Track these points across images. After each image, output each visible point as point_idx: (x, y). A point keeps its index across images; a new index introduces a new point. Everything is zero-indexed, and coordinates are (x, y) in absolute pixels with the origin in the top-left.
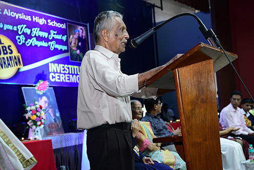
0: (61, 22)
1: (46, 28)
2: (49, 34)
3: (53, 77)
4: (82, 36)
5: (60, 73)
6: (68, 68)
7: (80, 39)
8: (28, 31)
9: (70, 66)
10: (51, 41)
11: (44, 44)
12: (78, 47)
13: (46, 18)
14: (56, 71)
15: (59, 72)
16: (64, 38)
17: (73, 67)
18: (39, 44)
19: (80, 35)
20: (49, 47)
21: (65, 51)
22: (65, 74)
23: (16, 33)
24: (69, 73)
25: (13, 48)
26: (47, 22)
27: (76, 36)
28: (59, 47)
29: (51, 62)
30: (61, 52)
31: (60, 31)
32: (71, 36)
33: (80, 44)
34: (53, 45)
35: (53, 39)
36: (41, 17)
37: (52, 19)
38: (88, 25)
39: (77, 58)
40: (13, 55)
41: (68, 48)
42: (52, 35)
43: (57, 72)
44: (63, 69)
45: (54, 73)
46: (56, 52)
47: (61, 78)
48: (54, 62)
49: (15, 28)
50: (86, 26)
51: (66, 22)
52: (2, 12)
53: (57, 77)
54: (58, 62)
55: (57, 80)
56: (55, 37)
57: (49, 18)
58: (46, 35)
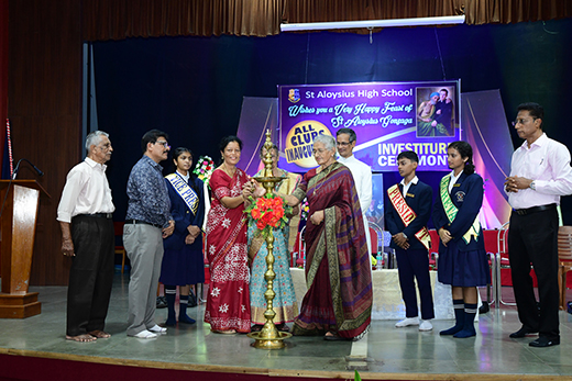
0: (404, 88)
1: (379, 102)
2: (383, 107)
3: (383, 161)
4: (445, 101)
6: (413, 147)
7: (438, 105)
8: (349, 110)
9: (416, 145)
10: (385, 116)
11: (372, 122)
12: (435, 117)
13: (379, 89)
14: (388, 153)
15: (394, 153)
16: (408, 109)
17: (421, 145)
18: (364, 122)
19: (441, 100)
20: (380, 124)
21: (409, 125)
23: (333, 115)
26: (380, 93)
27: (432, 102)
28: (397, 122)
29: (382, 143)
30: (402, 127)
31: (400, 101)
32: (422, 104)
33: (439, 112)
34: (387, 121)
35: (389, 112)
36: (370, 89)
37: (389, 88)
38: (459, 82)
39: (431, 131)
41: (414, 121)
42: (387, 108)
43: (391, 154)
45: (386, 155)
46: (392, 128)
48: (387, 142)
49: (331, 110)
50: (455, 84)
51: (413, 87)
52: (316, 95)
53: (390, 161)
54: (394, 141)
55: (390, 164)
56: (392, 109)
57: (384, 87)
58: (377, 109)
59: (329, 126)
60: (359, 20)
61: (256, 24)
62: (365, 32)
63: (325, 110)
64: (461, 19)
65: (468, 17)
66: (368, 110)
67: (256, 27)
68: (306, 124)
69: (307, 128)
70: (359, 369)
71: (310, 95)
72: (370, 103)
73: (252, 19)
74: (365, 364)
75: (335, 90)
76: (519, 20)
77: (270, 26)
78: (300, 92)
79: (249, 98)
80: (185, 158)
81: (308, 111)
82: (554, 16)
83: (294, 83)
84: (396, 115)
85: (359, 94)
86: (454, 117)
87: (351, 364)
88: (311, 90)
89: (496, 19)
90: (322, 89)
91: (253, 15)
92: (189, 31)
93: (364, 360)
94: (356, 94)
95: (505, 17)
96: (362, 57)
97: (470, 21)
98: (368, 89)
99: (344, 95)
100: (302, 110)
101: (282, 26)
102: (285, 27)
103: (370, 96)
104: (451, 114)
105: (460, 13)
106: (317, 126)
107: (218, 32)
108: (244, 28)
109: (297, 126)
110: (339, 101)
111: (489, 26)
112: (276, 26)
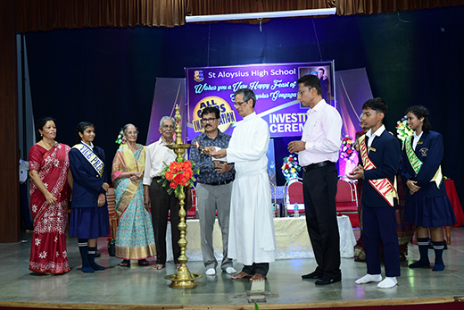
0: (289, 68)
1: (269, 80)
2: (272, 84)
3: (274, 128)
4: (322, 78)
5: (285, 122)
6: (297, 117)
9: (300, 115)
10: (274, 91)
11: (264, 96)
13: (268, 69)
14: (278, 122)
15: (282, 121)
16: (293, 85)
17: (304, 114)
19: (319, 77)
20: (270, 98)
21: (294, 99)
22: (291, 124)
23: (231, 91)
24: (298, 122)
25: (227, 106)
26: (270, 73)
28: (284, 96)
29: (272, 114)
30: (288, 100)
31: (286, 79)
34: (276, 95)
35: (277, 88)
36: (261, 69)
38: (333, 62)
40: (226, 113)
42: (276, 85)
43: (280, 123)
44: (287, 118)
45: (276, 124)
46: (281, 101)
47: (286, 128)
48: (276, 113)
49: (230, 88)
50: (330, 64)
51: (296, 67)
52: (217, 75)
53: (279, 128)
54: (282, 112)
55: (279, 131)
56: (279, 85)
57: (272, 67)
58: (267, 86)
59: (228, 100)
60: (251, 12)
61: (165, 16)
62: (256, 23)
63: (225, 88)
64: (333, 11)
65: (338, 9)
66: (260, 86)
67: (165, 19)
68: (209, 99)
69: (210, 103)
70: (258, 301)
71: (212, 75)
72: (262, 81)
73: (162, 12)
74: (263, 297)
75: (232, 71)
76: (379, 12)
77: (177, 18)
78: (203, 73)
79: (161, 79)
80: (90, 131)
81: (210, 88)
82: (406, 8)
83: (198, 65)
84: (283, 90)
85: (252, 73)
86: (330, 91)
87: (252, 297)
88: (213, 71)
89: (361, 11)
90: (222, 70)
91: (162, 9)
92: (108, 23)
93: (262, 294)
94: (250, 74)
95: (367, 9)
96: (254, 43)
97: (340, 13)
98: (259, 69)
99: (240, 74)
100: (205, 87)
101: (187, 17)
102: (189, 19)
103: (261, 75)
104: (327, 89)
105: (332, 6)
106: (219, 101)
107: (133, 23)
108: (155, 20)
109: (202, 101)
110: (236, 80)
111: (355, 16)
112: (182, 18)
